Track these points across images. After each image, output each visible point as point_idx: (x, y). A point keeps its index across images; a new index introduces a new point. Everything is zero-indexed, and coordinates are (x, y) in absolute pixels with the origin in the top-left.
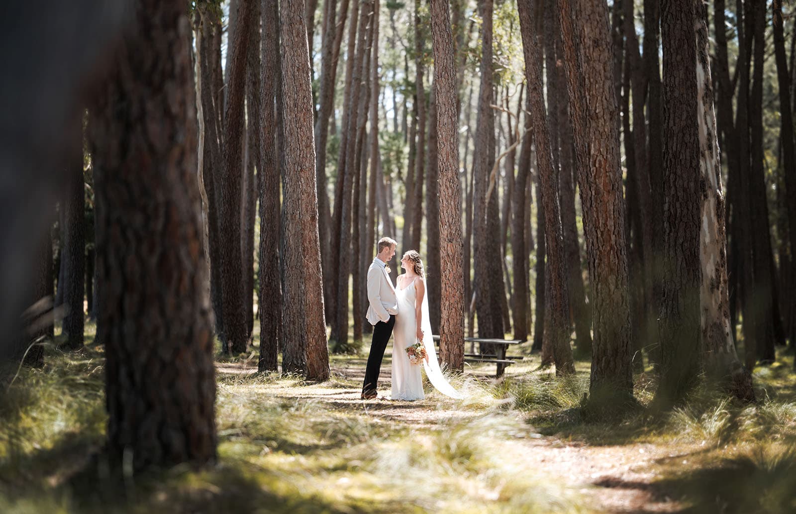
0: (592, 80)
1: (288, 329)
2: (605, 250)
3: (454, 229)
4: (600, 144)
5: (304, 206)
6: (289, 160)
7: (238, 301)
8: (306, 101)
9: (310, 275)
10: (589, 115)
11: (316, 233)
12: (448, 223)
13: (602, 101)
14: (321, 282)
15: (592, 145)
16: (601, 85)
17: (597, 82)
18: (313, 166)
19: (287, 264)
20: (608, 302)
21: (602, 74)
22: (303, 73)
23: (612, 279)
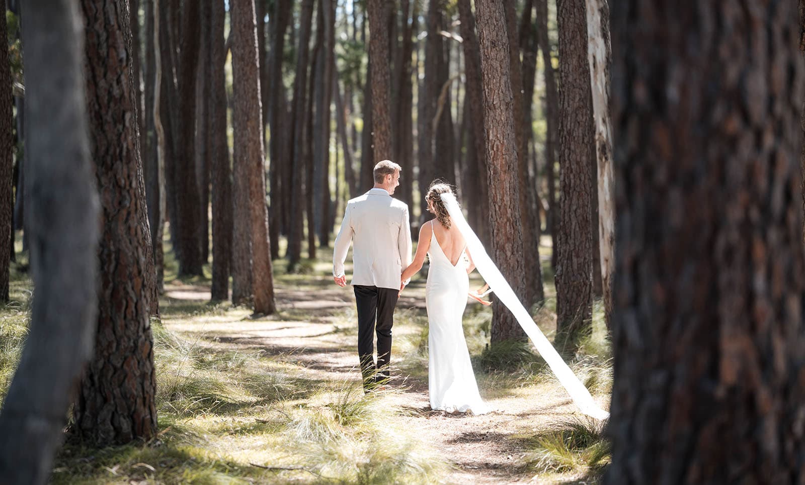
1: (236, 264)
2: (502, 222)
4: (497, 131)
5: (250, 153)
6: (238, 106)
8: (251, 55)
9: (256, 216)
10: (488, 106)
11: (262, 178)
13: (499, 94)
14: (267, 223)
15: (491, 132)
16: (498, 80)
17: (494, 78)
19: (235, 204)
21: (499, 71)
23: (508, 247)
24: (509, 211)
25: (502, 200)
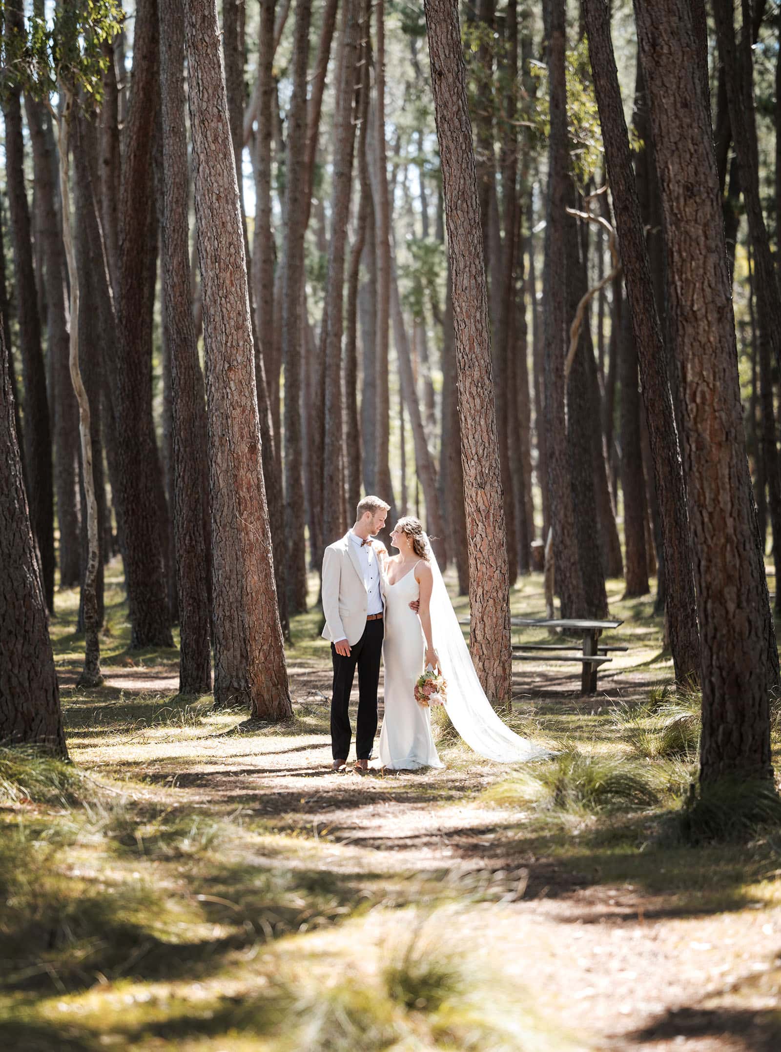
0: (684, 254)
1: (221, 630)
2: (716, 545)
3: (487, 465)
4: (701, 363)
5: (236, 429)
6: (214, 346)
7: (153, 562)
8: (232, 251)
9: (251, 544)
10: (682, 314)
11: (258, 473)
12: (476, 457)
13: (703, 290)
14: (270, 555)
15: (689, 366)
16: (701, 262)
17: (692, 258)
18: (250, 361)
19: (215, 521)
20: (724, 632)
21: (702, 243)
22: (227, 203)
23: (730, 593)
24: (730, 522)
25: (716, 500)
